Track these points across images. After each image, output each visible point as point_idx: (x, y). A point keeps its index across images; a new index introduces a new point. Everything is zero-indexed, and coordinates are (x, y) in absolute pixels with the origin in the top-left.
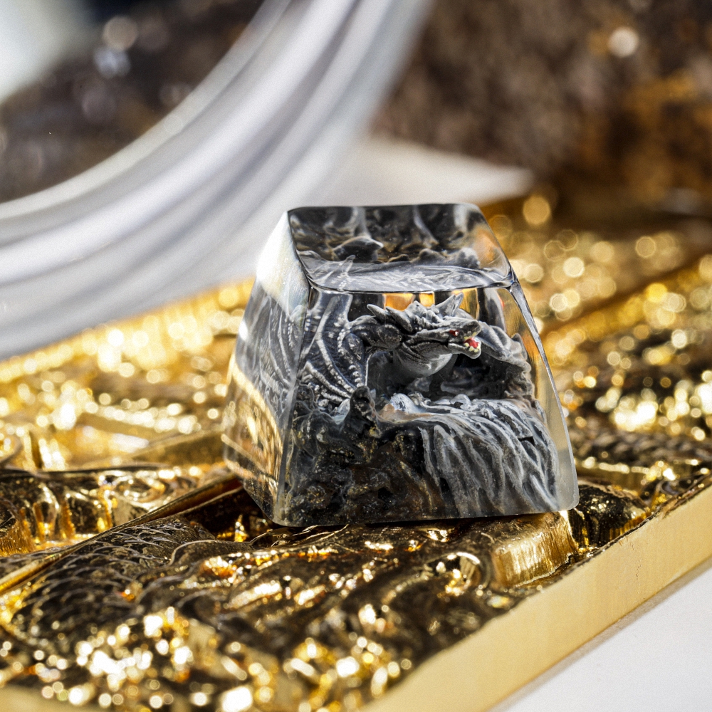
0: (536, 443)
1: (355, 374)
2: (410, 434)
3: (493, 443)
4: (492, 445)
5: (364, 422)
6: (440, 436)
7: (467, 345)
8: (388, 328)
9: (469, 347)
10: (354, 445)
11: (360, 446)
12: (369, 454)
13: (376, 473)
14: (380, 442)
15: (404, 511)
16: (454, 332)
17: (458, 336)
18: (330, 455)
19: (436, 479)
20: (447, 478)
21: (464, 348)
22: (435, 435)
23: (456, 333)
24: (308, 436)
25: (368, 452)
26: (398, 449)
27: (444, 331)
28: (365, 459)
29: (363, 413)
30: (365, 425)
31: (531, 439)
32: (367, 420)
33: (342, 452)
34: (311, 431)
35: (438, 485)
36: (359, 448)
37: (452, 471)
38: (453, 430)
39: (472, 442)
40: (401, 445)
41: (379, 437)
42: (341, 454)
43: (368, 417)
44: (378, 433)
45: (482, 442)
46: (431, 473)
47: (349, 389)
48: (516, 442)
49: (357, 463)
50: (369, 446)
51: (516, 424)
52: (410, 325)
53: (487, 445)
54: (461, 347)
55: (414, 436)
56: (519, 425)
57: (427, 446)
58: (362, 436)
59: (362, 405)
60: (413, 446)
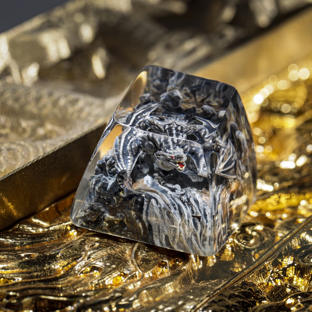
0: (201, 220)
1: (129, 161)
2: (139, 200)
3: (177, 215)
4: (176, 216)
5: (119, 187)
6: (152, 205)
7: (178, 165)
8: (150, 144)
9: (178, 166)
10: (112, 197)
11: (114, 198)
12: (118, 203)
13: (120, 213)
14: (125, 199)
15: (130, 234)
16: (173, 157)
17: (174, 160)
18: (100, 198)
19: (147, 224)
20: (152, 225)
21: (176, 166)
22: (150, 203)
23: (174, 158)
24: (93, 186)
25: (118, 202)
26: (132, 205)
27: (169, 155)
28: (115, 205)
29: (119, 183)
30: (119, 189)
31: (199, 218)
32: (120, 187)
33: (105, 198)
34: (94, 184)
35: (147, 227)
36: (114, 199)
37: (155, 222)
38: (160, 203)
39: (167, 212)
40: (133, 204)
41: (124, 197)
42: (105, 199)
43: (121, 186)
44: (124, 194)
45: (172, 213)
46: (144, 221)
47: (124, 167)
48: (190, 217)
49: (111, 206)
50: (118, 199)
51: (194, 209)
52: (159, 146)
53: (174, 215)
54: (175, 165)
55: (141, 201)
56: (195, 209)
57: (145, 208)
58: (116, 194)
59: (120, 180)
60: (139, 206)
